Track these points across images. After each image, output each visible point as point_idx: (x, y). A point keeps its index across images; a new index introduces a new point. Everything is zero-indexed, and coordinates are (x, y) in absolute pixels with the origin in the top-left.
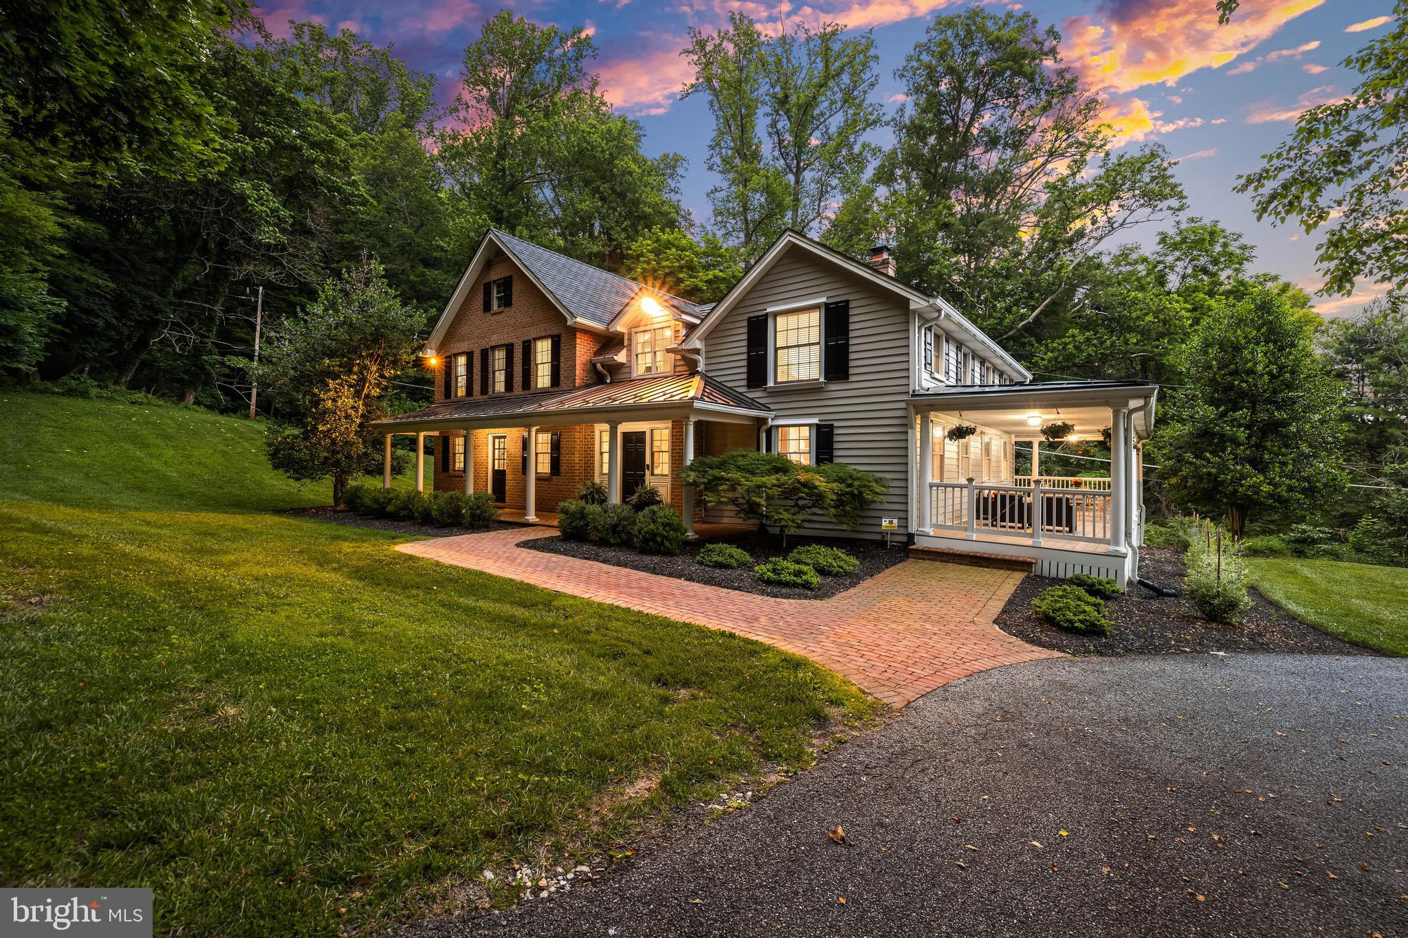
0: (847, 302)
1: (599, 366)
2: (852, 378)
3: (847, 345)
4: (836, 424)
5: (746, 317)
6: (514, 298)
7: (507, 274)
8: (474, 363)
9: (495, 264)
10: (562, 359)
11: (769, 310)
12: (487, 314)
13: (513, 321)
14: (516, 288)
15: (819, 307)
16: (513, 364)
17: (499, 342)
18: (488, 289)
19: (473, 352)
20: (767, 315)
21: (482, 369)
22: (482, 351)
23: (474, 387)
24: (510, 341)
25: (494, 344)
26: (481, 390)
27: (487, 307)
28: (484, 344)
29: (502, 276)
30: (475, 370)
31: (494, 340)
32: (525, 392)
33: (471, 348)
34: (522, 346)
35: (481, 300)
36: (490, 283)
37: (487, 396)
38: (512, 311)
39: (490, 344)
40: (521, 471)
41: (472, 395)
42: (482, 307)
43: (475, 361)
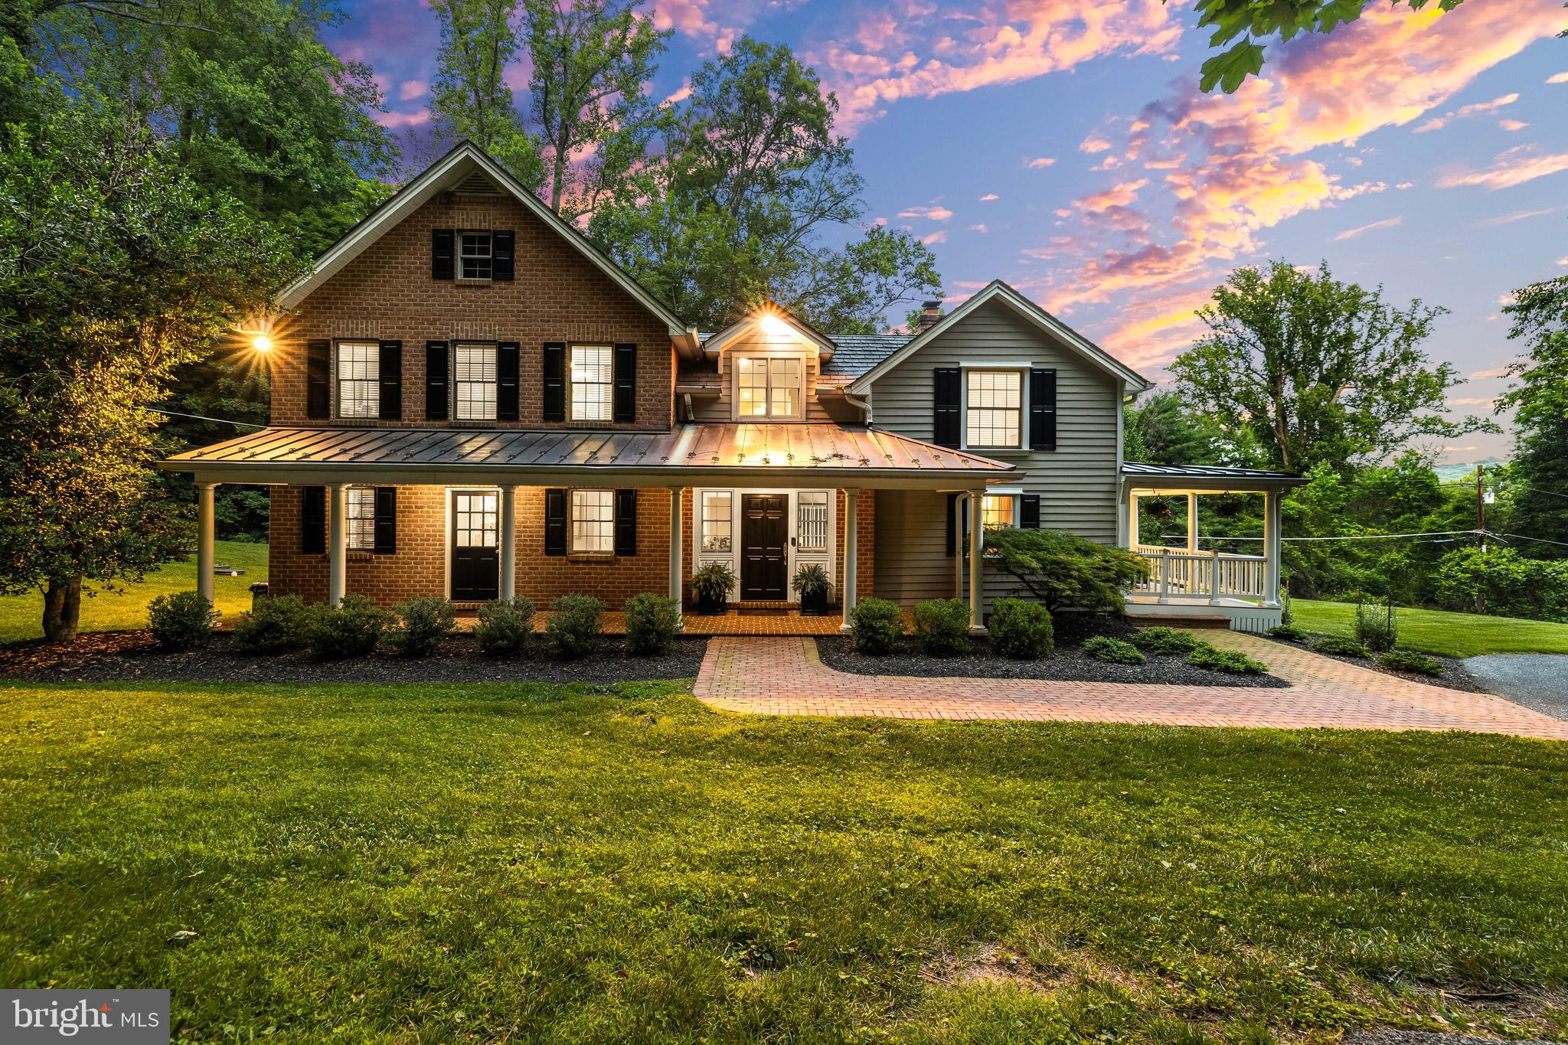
0: (1054, 371)
1: (688, 398)
2: (1059, 450)
3: (1054, 415)
4: (1042, 495)
5: (933, 367)
6: (519, 270)
7: (498, 226)
8: (404, 363)
9: (465, 203)
10: (640, 383)
11: (963, 364)
12: (442, 283)
13: (517, 306)
14: (524, 254)
15: (1021, 371)
16: (517, 376)
17: (480, 336)
18: (442, 242)
19: (399, 343)
20: (959, 370)
21: (428, 375)
22: (429, 343)
23: (405, 403)
24: (508, 337)
25: (462, 336)
26: (427, 411)
27: (442, 270)
28: (436, 333)
29: (485, 226)
30: (405, 375)
31: (464, 330)
32: (552, 424)
33: (392, 333)
34: (540, 350)
35: (422, 256)
36: (451, 232)
37: (444, 423)
38: (514, 289)
39: (453, 336)
40: (541, 550)
41: (398, 417)
42: (427, 268)
43: (407, 360)
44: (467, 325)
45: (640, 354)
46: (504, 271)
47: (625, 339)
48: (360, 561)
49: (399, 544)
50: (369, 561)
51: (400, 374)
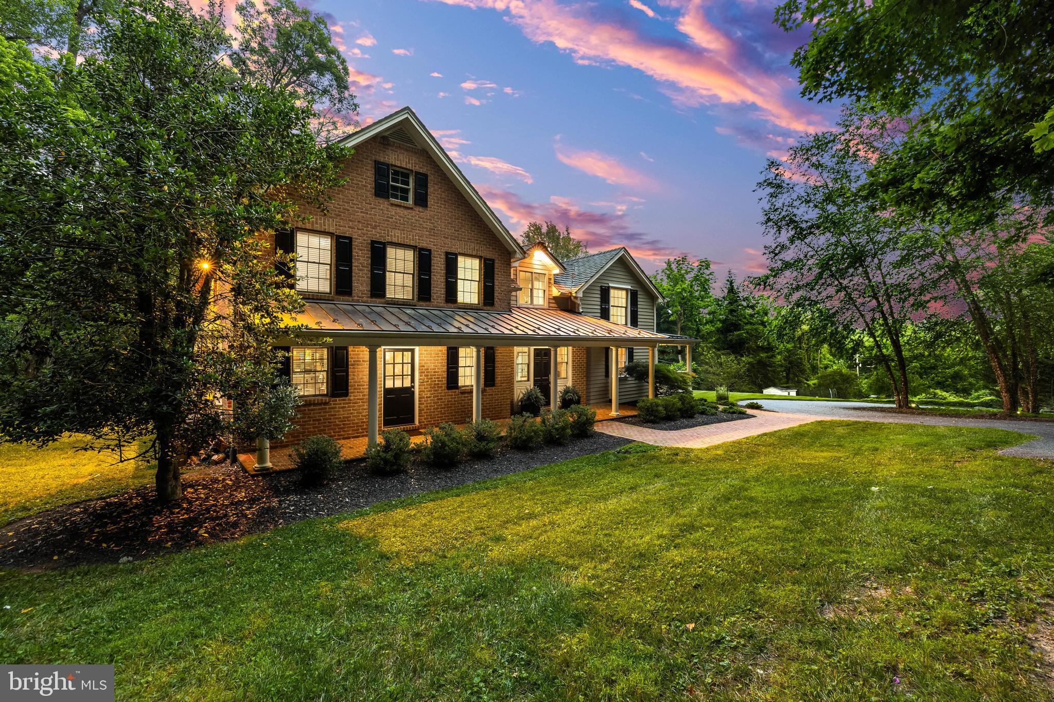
0: (638, 291)
3: (638, 311)
5: (602, 285)
6: (431, 201)
7: (417, 168)
8: (354, 254)
9: (396, 147)
10: (496, 283)
11: (611, 285)
12: (381, 200)
13: (429, 225)
14: (434, 192)
15: (627, 290)
16: (430, 271)
17: (407, 242)
18: (381, 170)
19: (350, 239)
20: (609, 287)
21: (372, 265)
22: (373, 242)
23: (355, 284)
24: (424, 245)
25: (395, 240)
26: (371, 291)
27: (382, 191)
28: (378, 235)
29: (409, 166)
30: (355, 264)
31: (396, 236)
32: (450, 305)
33: (345, 231)
34: (443, 256)
35: (367, 178)
36: (388, 165)
37: (383, 300)
38: (427, 214)
39: (389, 239)
40: (444, 386)
41: (349, 293)
42: (371, 186)
43: (356, 252)
44: (398, 233)
45: (496, 265)
46: (422, 201)
47: (489, 255)
48: (319, 404)
49: (351, 390)
50: (326, 404)
51: (351, 262)
